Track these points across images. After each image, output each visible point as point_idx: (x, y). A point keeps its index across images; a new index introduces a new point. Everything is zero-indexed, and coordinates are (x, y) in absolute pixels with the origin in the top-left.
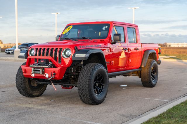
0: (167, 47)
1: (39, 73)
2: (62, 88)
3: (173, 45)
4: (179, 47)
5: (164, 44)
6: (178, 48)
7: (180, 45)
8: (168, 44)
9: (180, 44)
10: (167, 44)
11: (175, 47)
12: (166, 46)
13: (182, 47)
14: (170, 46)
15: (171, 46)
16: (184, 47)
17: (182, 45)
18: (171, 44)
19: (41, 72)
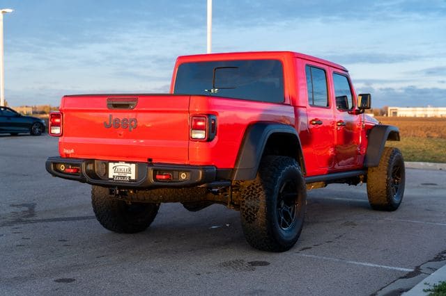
0: (389, 116)
3: (403, 112)
4: (417, 116)
5: (383, 110)
6: (415, 119)
7: (419, 113)
8: (391, 110)
9: (418, 109)
10: (389, 108)
12: (387, 115)
13: (424, 116)
14: (395, 113)
15: (398, 115)
16: (429, 116)
17: (425, 113)
18: (398, 109)
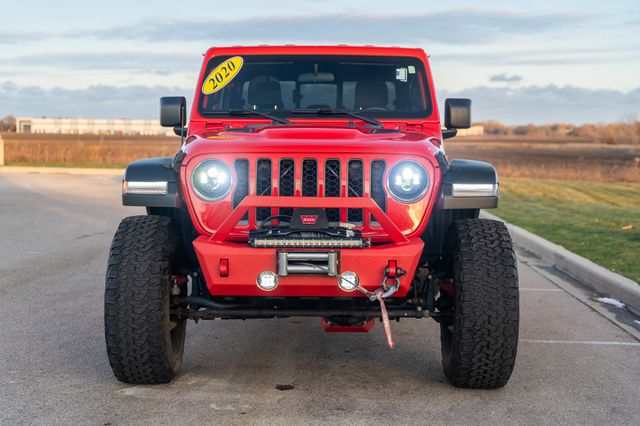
0: (18, 131)
1: (325, 274)
2: (328, 330)
3: (40, 126)
4: (63, 132)
5: (6, 122)
6: (59, 137)
7: (66, 127)
8: (21, 122)
9: (64, 121)
10: (18, 120)
11: (48, 131)
12: (15, 130)
13: (72, 132)
14: (28, 127)
15: (33, 131)
16: (80, 133)
17: (74, 127)
18: (34, 120)
19: (332, 269)
